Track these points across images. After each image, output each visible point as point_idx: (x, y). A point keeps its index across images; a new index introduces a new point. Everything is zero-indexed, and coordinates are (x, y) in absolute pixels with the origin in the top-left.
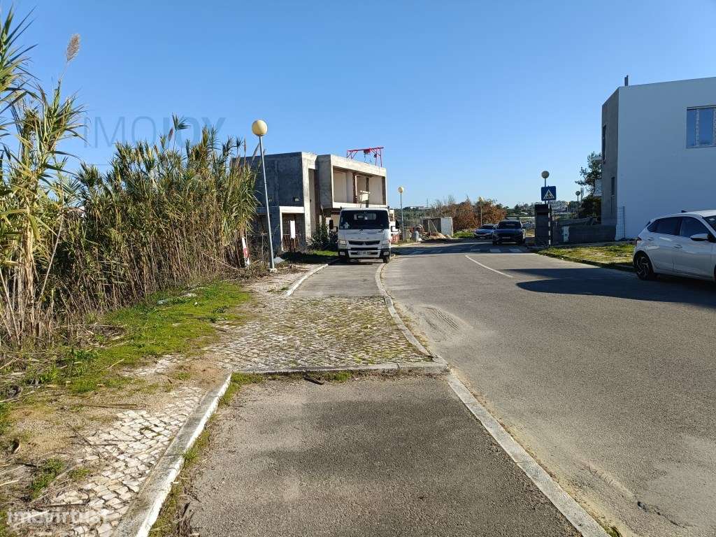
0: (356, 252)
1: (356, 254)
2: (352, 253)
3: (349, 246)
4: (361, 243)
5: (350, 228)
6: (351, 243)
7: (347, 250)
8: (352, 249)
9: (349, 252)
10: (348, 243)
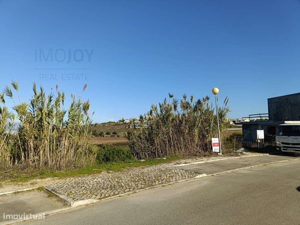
0: (286, 148)
1: (285, 150)
2: (283, 149)
3: (282, 145)
4: (289, 144)
5: (282, 135)
6: (283, 143)
7: (280, 147)
8: (284, 147)
9: (282, 148)
10: (281, 143)
